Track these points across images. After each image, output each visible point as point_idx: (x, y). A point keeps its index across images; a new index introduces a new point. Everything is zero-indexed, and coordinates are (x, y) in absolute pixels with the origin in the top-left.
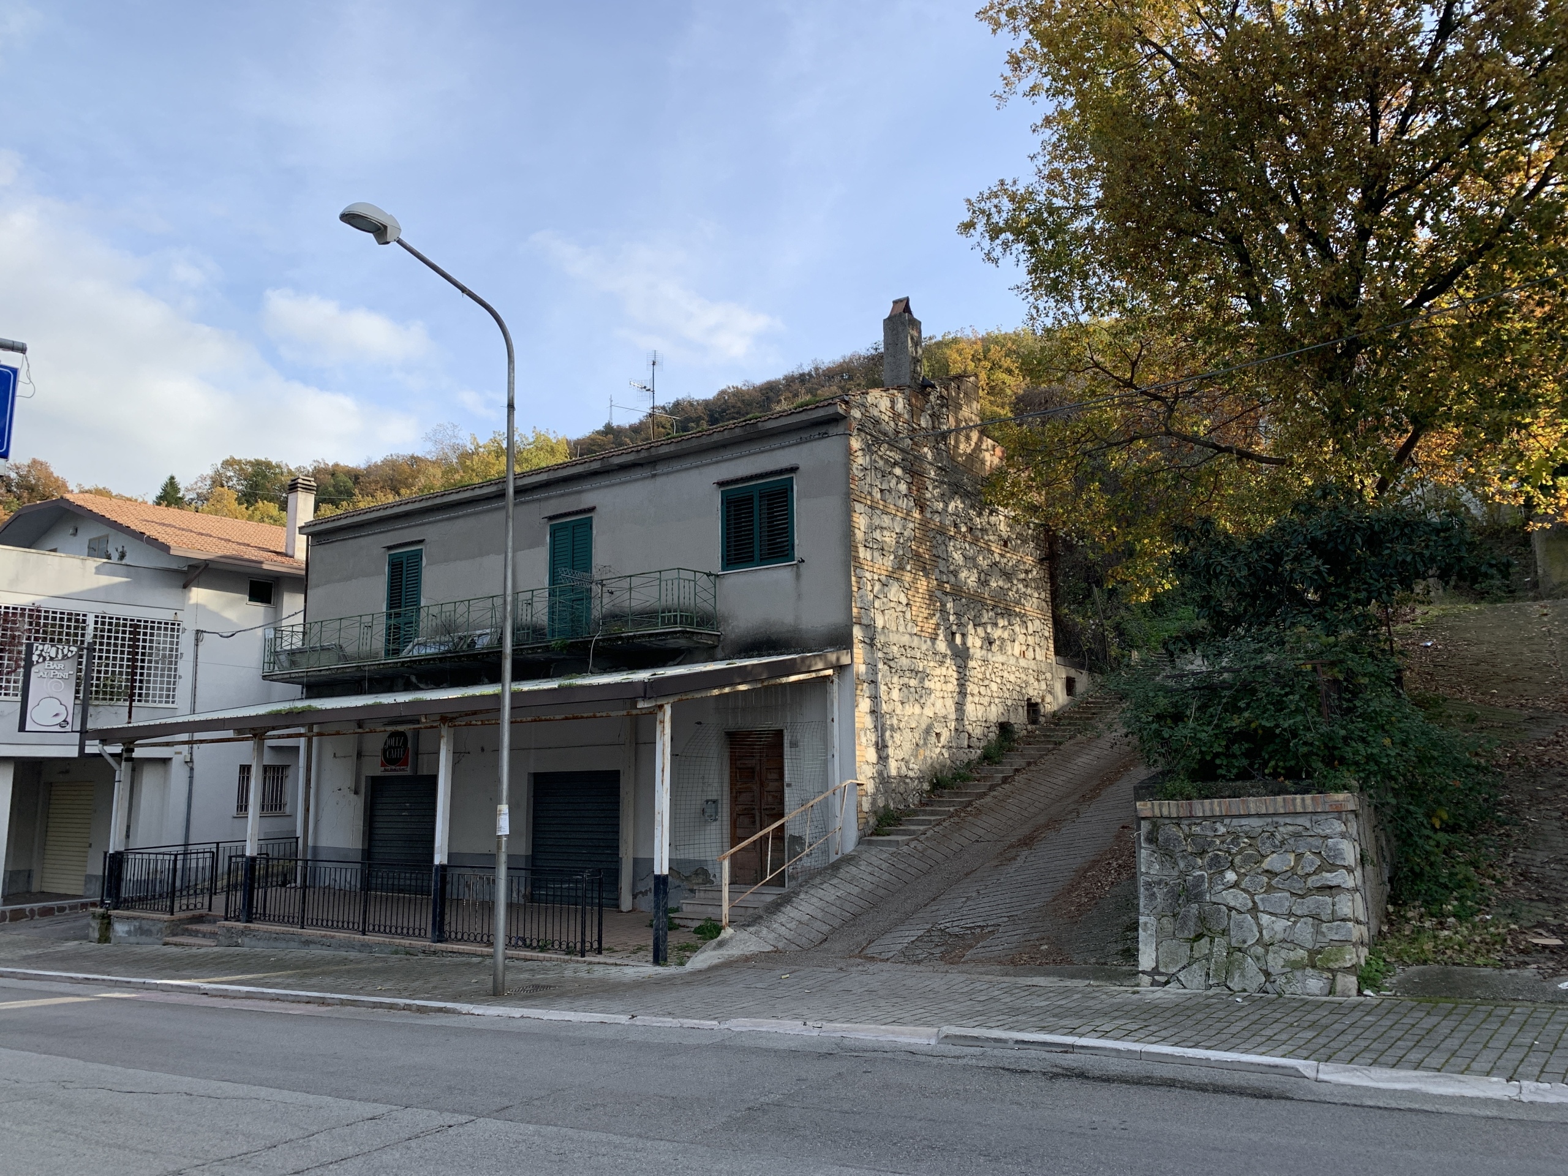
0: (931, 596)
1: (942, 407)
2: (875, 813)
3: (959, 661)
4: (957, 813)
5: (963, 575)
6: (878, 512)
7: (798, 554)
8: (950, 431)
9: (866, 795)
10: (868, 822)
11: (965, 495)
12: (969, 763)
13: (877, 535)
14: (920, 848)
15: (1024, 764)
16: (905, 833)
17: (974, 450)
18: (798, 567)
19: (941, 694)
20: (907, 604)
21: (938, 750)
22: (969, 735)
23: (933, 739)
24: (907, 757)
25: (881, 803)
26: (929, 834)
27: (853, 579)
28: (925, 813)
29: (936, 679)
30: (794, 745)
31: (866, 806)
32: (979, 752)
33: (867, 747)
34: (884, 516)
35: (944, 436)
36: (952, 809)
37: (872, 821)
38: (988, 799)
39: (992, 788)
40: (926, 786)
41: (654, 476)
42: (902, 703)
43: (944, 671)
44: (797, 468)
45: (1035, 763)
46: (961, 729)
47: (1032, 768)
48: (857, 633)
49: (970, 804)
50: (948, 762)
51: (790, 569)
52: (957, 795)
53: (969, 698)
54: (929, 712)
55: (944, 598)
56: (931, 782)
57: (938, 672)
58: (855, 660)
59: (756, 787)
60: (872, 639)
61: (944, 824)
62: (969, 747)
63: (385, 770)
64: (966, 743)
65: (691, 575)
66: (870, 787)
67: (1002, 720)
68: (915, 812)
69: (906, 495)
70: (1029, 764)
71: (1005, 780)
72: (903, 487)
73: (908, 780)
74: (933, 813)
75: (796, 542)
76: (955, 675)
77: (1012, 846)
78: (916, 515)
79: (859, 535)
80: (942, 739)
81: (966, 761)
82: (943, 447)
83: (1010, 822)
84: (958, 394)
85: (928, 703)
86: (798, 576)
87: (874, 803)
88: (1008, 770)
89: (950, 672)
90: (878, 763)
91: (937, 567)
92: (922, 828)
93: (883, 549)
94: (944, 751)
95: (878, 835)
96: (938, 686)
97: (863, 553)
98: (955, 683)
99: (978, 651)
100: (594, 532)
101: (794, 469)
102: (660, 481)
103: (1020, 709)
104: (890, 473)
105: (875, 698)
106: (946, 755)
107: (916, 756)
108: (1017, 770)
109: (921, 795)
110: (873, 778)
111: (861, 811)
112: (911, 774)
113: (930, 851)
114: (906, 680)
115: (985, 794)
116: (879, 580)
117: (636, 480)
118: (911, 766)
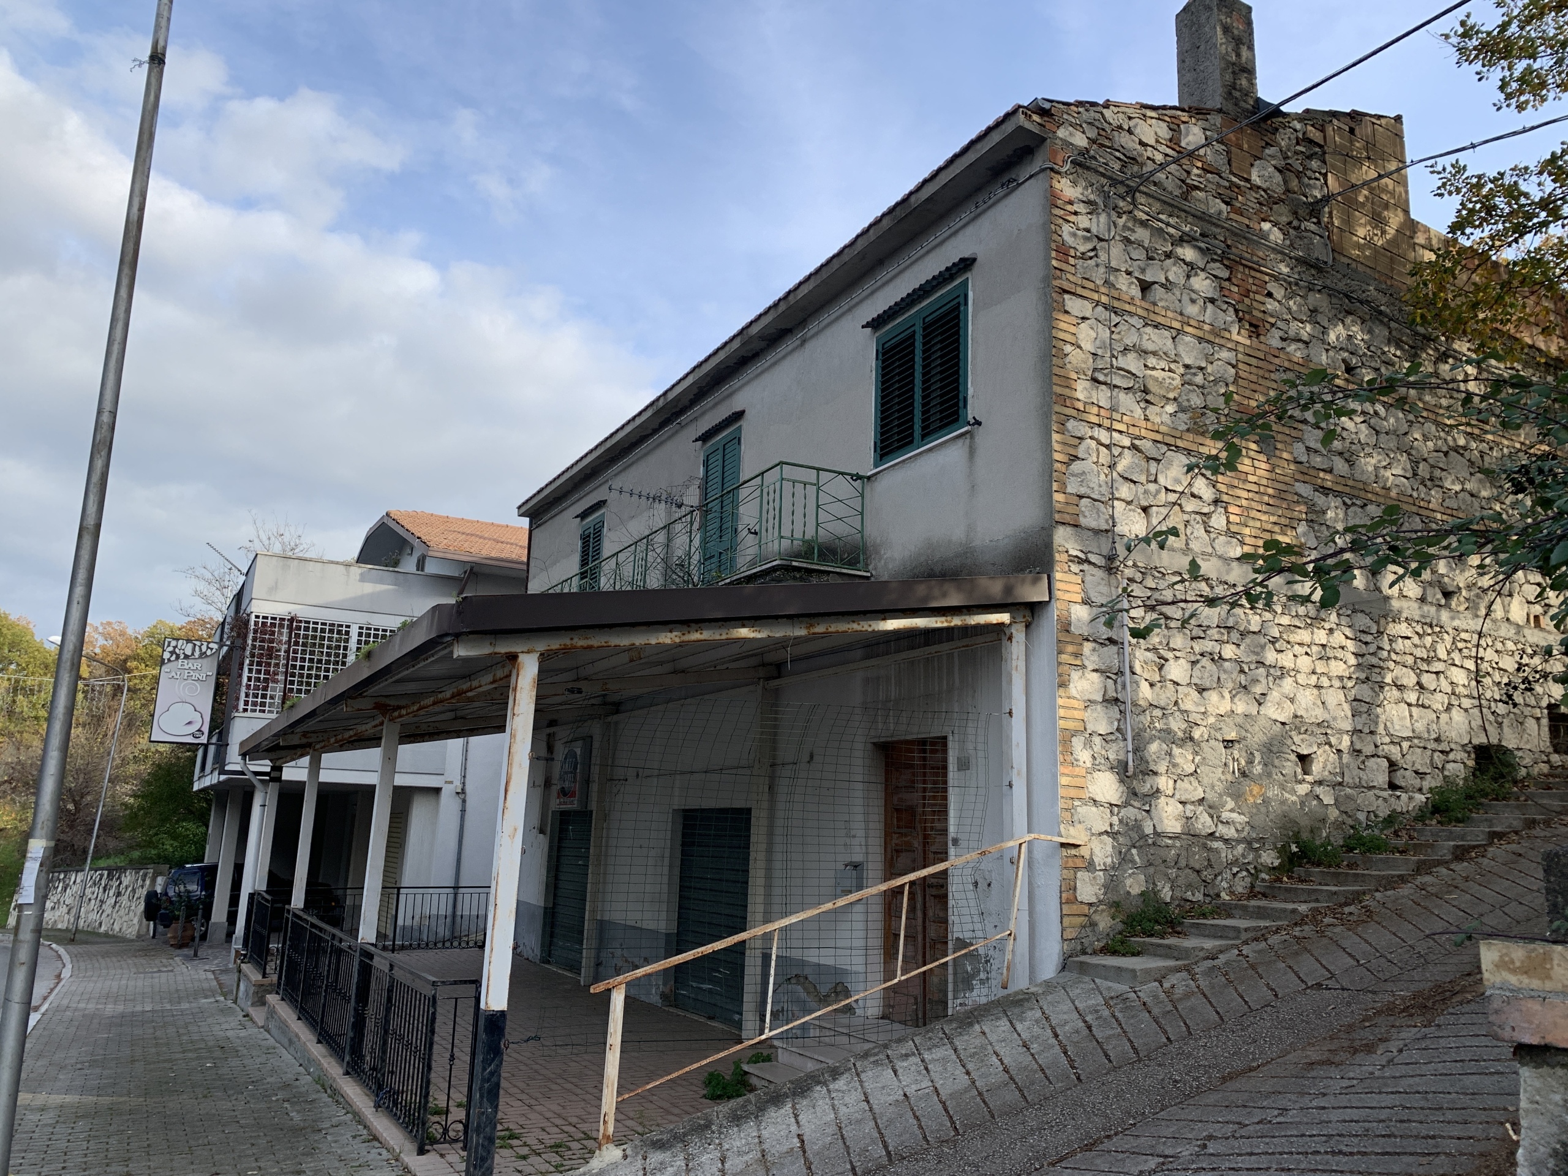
0: (1283, 494)
1: (1310, 157)
2: (1116, 905)
3: (1363, 621)
4: (1315, 916)
5: (1369, 463)
6: (1134, 321)
7: (973, 410)
8: (1327, 199)
9: (1090, 866)
10: (1093, 924)
11: (1373, 316)
12: (1390, 820)
13: (1131, 362)
14: (1179, 991)
15: (1517, 824)
16: (1168, 952)
17: (1394, 242)
18: (972, 437)
19: (1313, 679)
20: (1216, 502)
21: (1303, 789)
22: (1392, 764)
23: (1290, 766)
24: (1211, 796)
25: (1134, 884)
26: (1222, 958)
27: (1055, 437)
28: (1247, 913)
29: (1298, 649)
30: (964, 765)
31: (1088, 890)
32: (1420, 798)
33: (1095, 768)
34: (1149, 330)
35: (1315, 209)
36: (1303, 908)
37: (1104, 922)
38: (1406, 890)
39: (1422, 868)
40: (1269, 858)
41: (804, 342)
42: (1201, 690)
43: (1321, 636)
44: (974, 260)
45: (1547, 823)
46: (1369, 750)
47: (1537, 832)
48: (1065, 541)
49: (1356, 898)
50: (1334, 814)
51: (960, 442)
52: (1338, 878)
53: (1392, 693)
54: (1276, 711)
55: (1320, 500)
56: (1283, 851)
57: (1304, 636)
58: (1058, 594)
59: (916, 844)
60: (1111, 558)
61: (1274, 940)
62: (1393, 786)
63: (560, 804)
64: (1382, 779)
65: (811, 476)
66: (1102, 852)
67: (1480, 739)
68: (1225, 910)
69: (1212, 301)
70: (1531, 824)
71: (1461, 854)
72: (1202, 284)
73: (1216, 845)
74: (1261, 914)
75: (971, 391)
76: (1351, 645)
77: (1390, 1010)
78: (1239, 336)
79: (1076, 358)
80: (1316, 768)
81: (1384, 812)
82: (1313, 227)
83: (1422, 948)
84: (1351, 142)
85: (1274, 695)
86: (972, 452)
87: (1112, 883)
88: (1476, 833)
89: (1338, 638)
90: (1127, 804)
91: (1299, 439)
92: (1209, 944)
93: (1146, 391)
94: (1319, 790)
95: (1114, 953)
96: (1304, 663)
97: (1082, 390)
98: (1352, 661)
99: (1416, 605)
100: (743, 447)
101: (966, 264)
102: (809, 346)
103: (1531, 723)
104: (1168, 255)
105: (1116, 674)
106: (1328, 800)
107: (1237, 796)
108: (1494, 836)
109: (1255, 876)
110: (1112, 834)
111: (1073, 900)
112: (1230, 832)
113: (1197, 1001)
114: (1208, 646)
115: (1403, 879)
116: (1134, 447)
117: (784, 357)
118: (1225, 815)
